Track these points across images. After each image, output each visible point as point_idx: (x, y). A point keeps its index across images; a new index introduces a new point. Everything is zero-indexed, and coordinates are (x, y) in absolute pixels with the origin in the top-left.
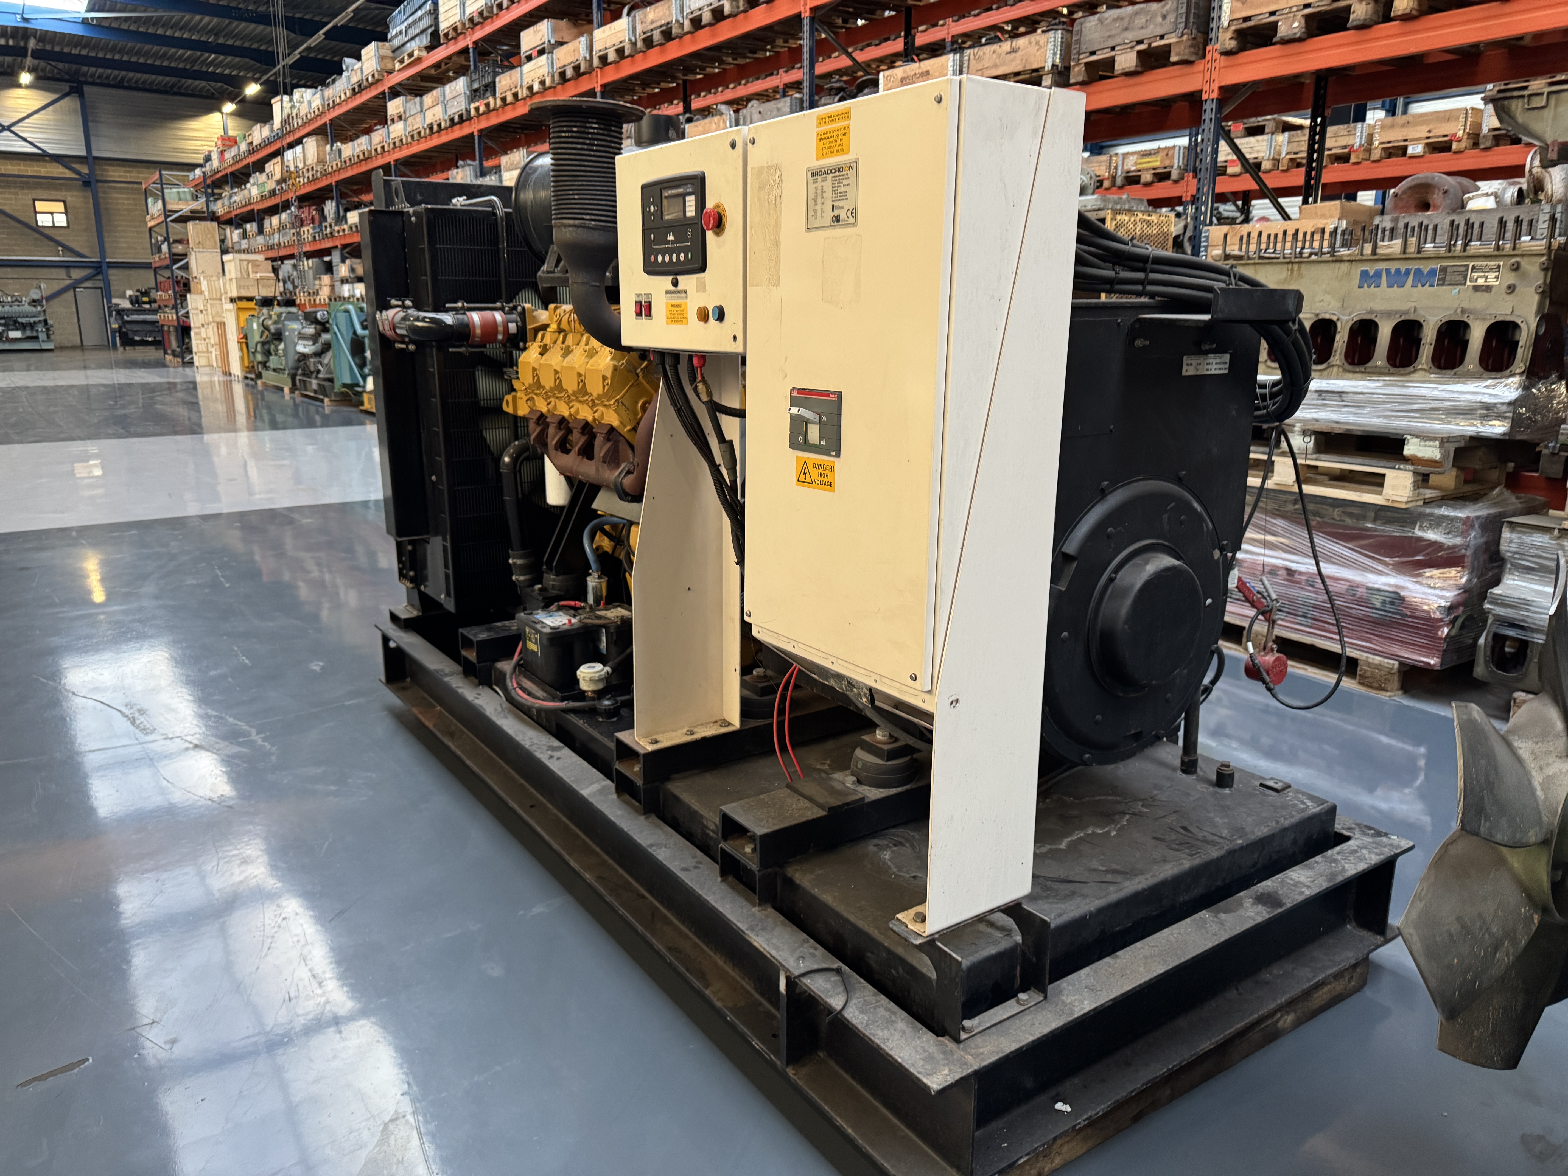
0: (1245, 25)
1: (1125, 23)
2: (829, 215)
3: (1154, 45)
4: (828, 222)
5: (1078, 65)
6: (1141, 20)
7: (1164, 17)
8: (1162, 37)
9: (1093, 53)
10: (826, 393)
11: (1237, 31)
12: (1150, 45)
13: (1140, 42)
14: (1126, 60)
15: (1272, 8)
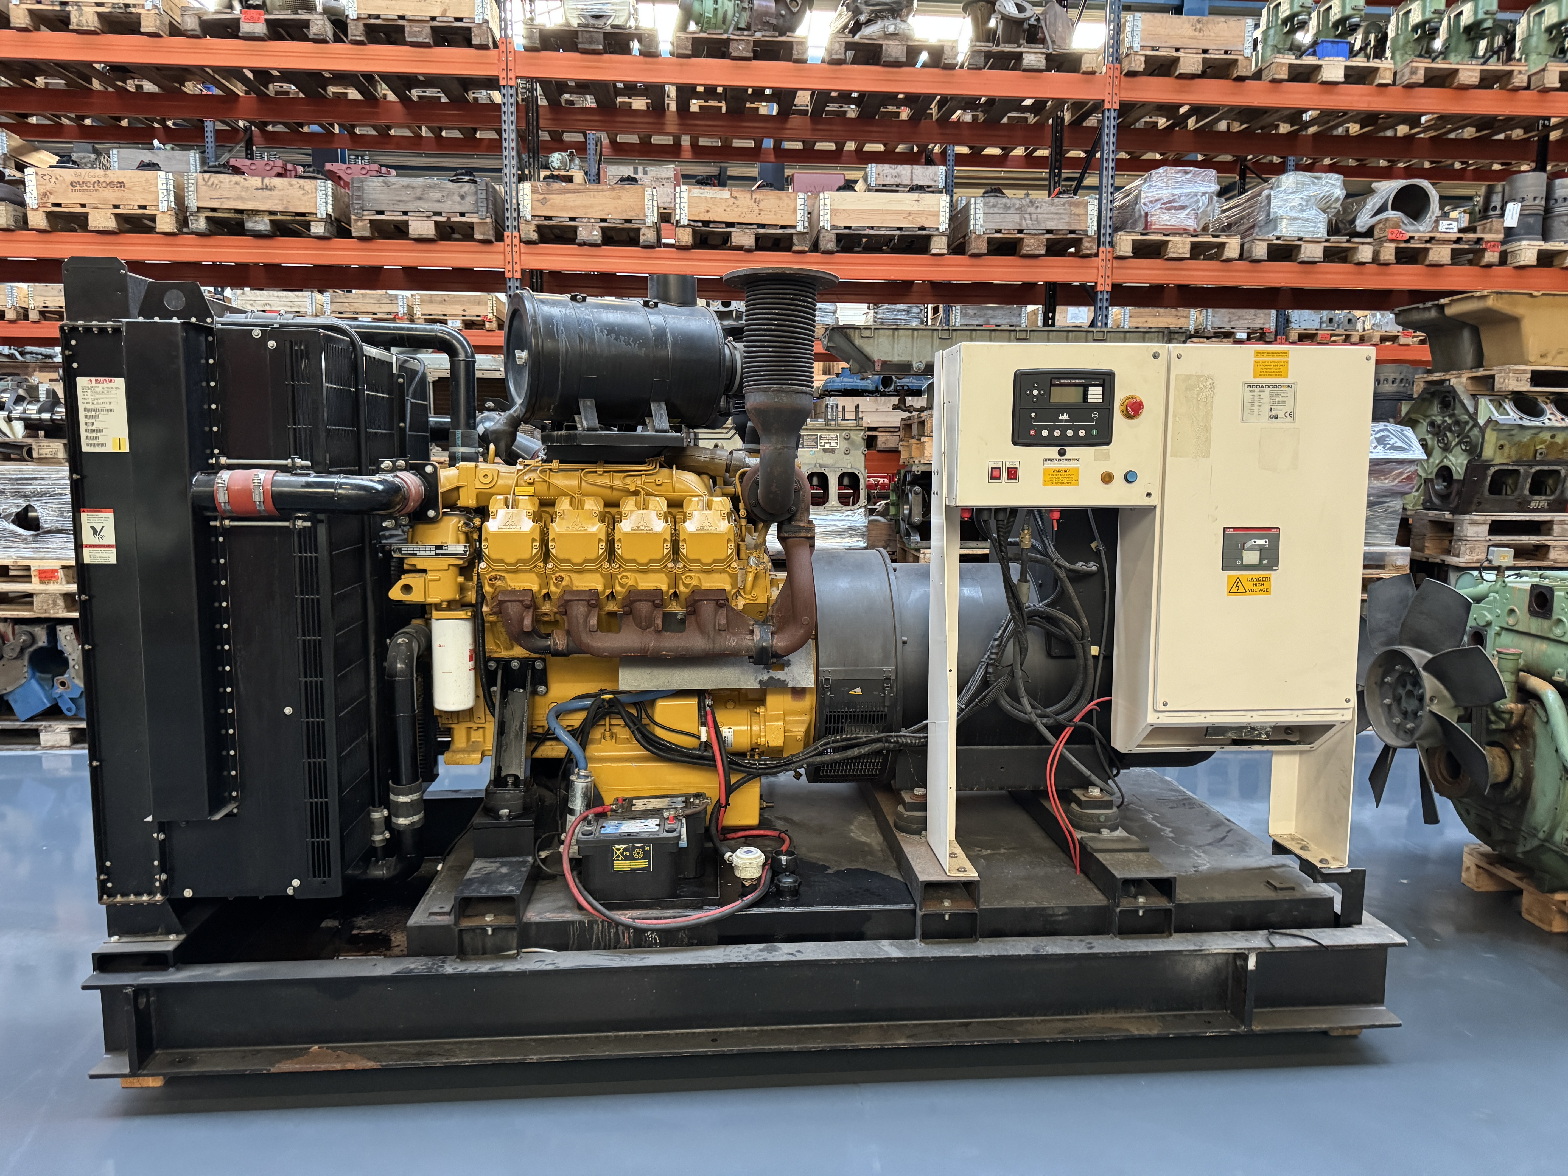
0: (546, 223)
1: (418, 192)
2: (1266, 414)
3: (453, 219)
4: (1267, 418)
5: (360, 219)
6: (436, 194)
7: (462, 197)
8: (462, 215)
9: (381, 213)
10: (1269, 529)
11: (538, 226)
12: (449, 218)
13: (439, 214)
14: (421, 227)
15: (573, 215)
